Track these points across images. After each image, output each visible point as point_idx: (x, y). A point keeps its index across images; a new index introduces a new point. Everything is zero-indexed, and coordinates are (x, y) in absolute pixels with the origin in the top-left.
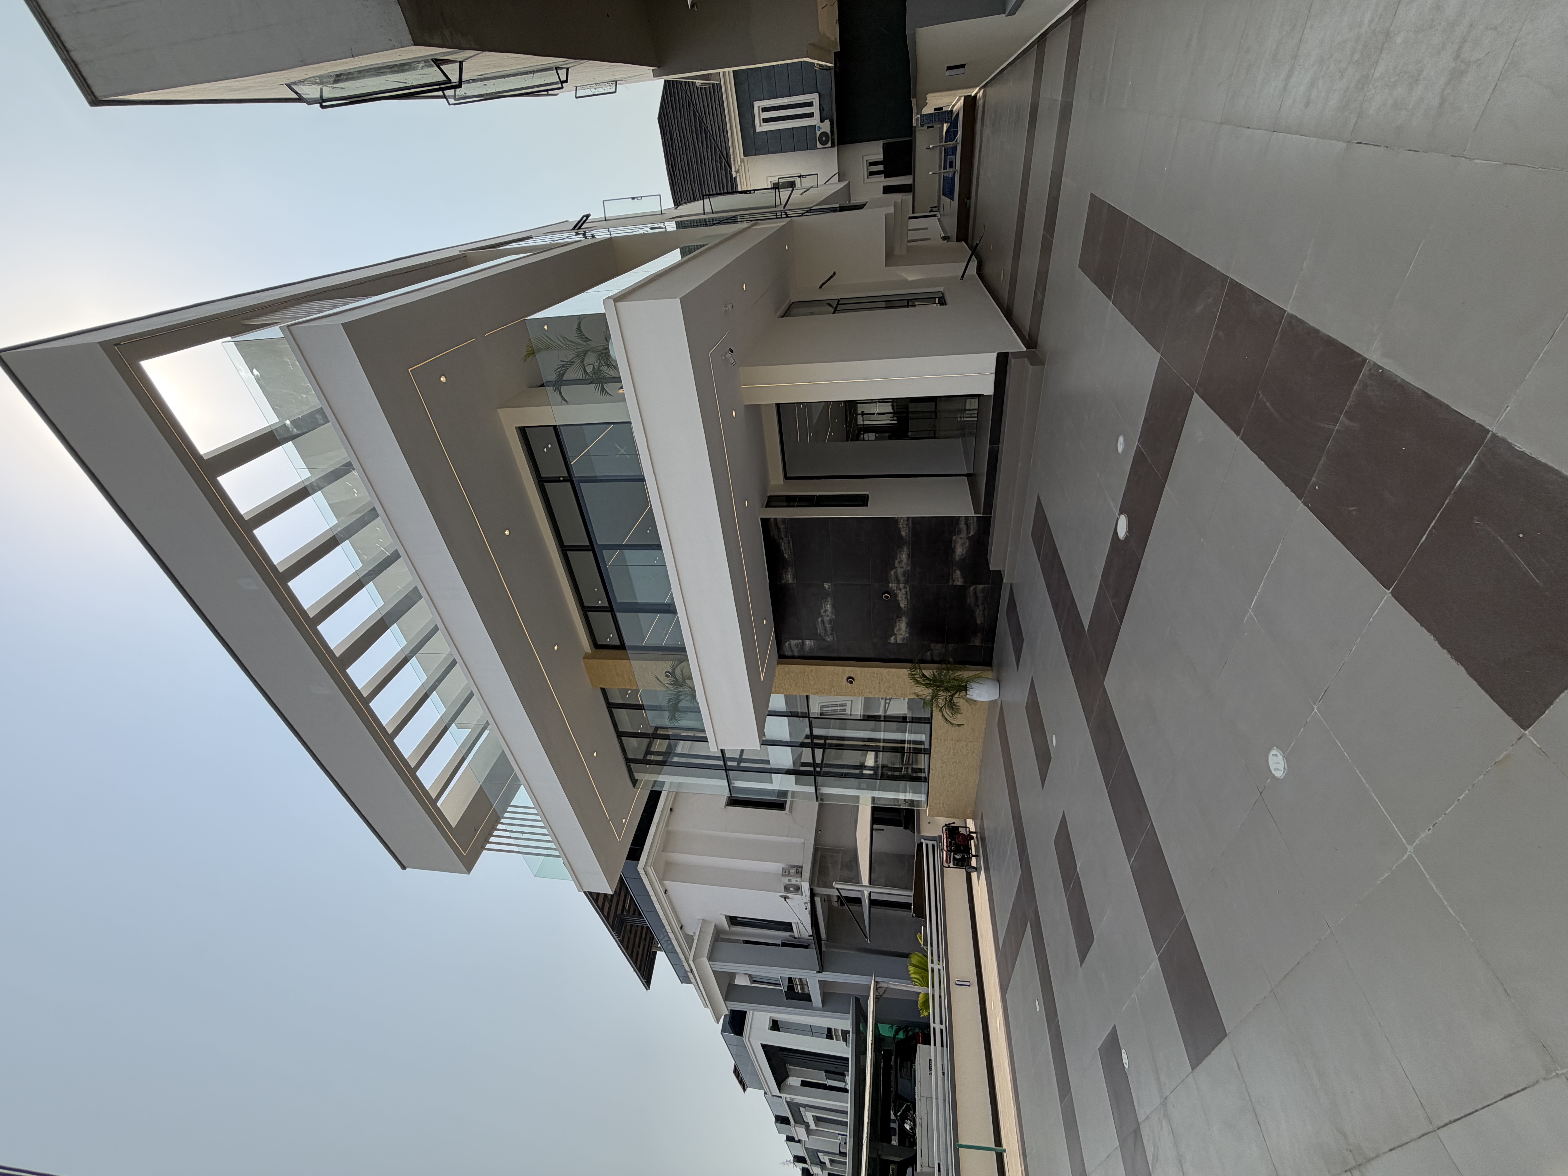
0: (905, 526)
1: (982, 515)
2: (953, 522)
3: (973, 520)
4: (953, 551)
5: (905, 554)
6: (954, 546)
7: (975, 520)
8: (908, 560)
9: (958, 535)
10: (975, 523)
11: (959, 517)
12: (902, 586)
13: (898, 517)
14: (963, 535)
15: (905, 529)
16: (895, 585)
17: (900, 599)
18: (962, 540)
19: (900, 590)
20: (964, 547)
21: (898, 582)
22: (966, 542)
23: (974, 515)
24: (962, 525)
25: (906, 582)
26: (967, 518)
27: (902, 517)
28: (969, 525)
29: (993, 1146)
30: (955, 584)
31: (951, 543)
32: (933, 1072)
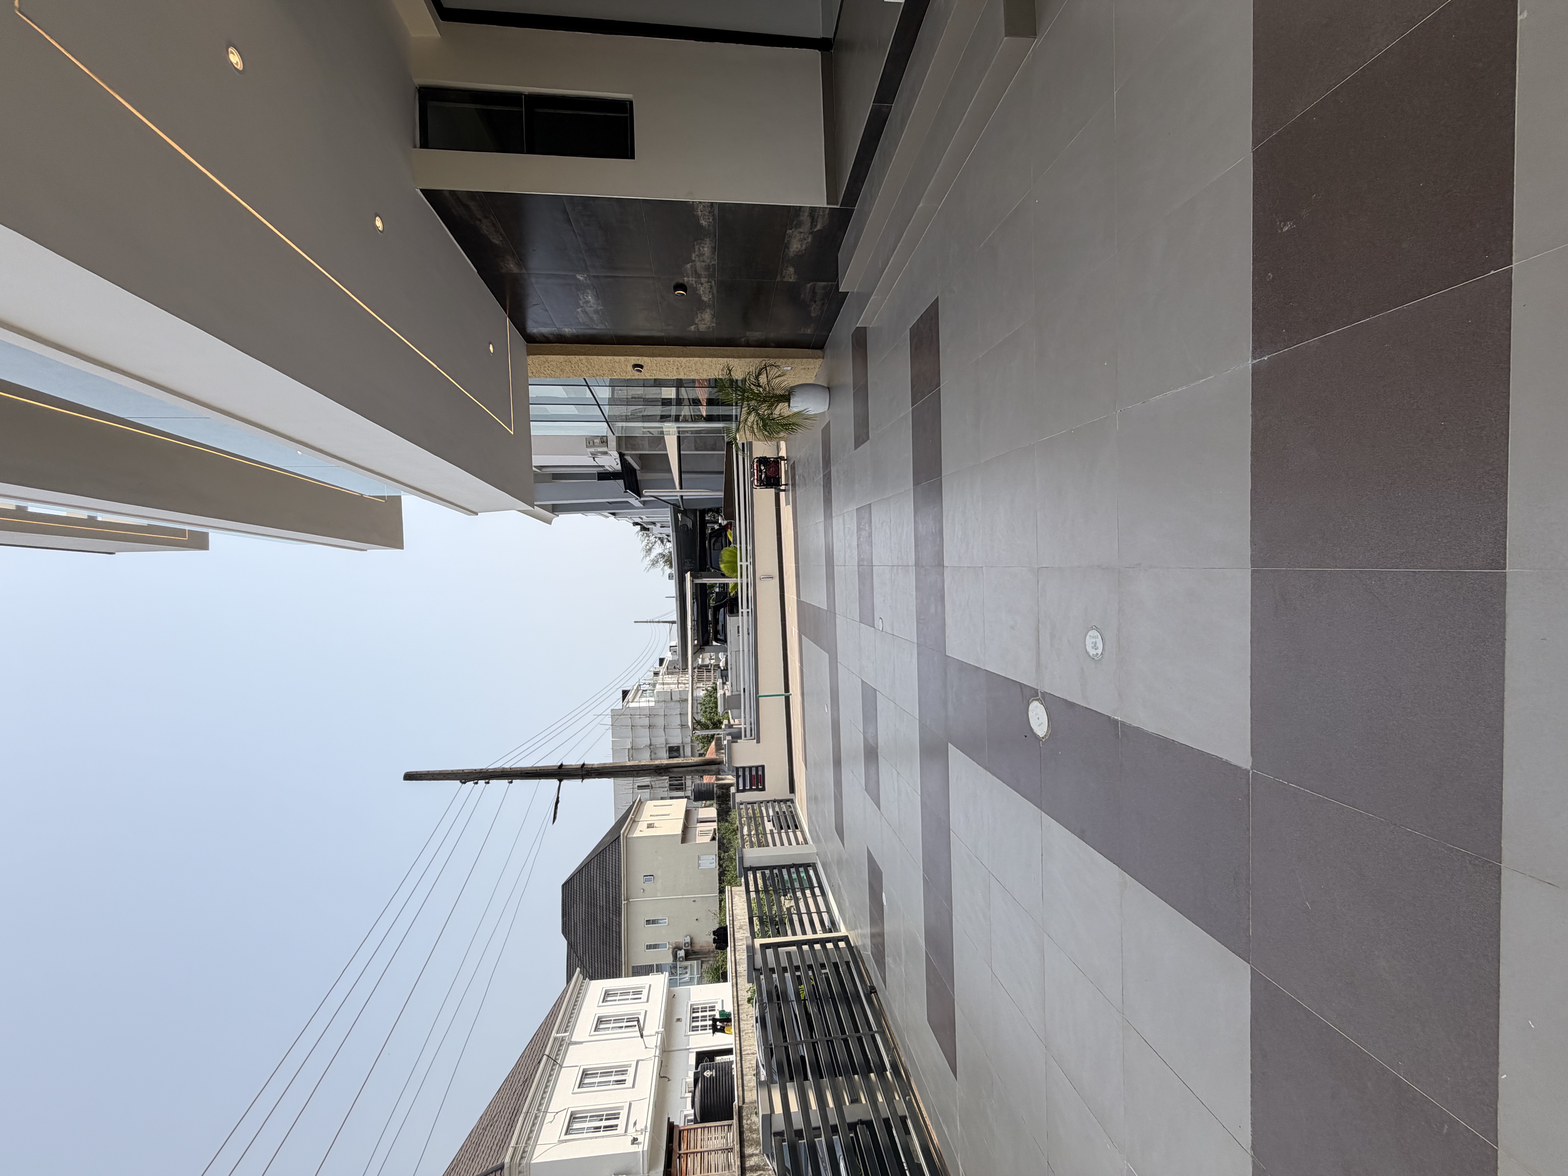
0: (707, 214)
1: (838, 207)
2: (790, 215)
3: (823, 212)
4: (787, 247)
5: (708, 247)
6: (788, 241)
7: (827, 212)
8: (713, 253)
9: (796, 228)
10: (826, 216)
11: (800, 207)
12: (703, 280)
13: (693, 202)
14: (806, 228)
15: (707, 217)
16: (694, 279)
17: (702, 292)
18: (802, 234)
19: (702, 284)
20: (805, 242)
21: (699, 276)
22: (808, 237)
23: (825, 206)
24: (805, 217)
25: (711, 276)
26: (813, 210)
27: (700, 202)
28: (816, 218)
29: (784, 693)
30: (785, 280)
31: (784, 237)
32: (741, 634)
